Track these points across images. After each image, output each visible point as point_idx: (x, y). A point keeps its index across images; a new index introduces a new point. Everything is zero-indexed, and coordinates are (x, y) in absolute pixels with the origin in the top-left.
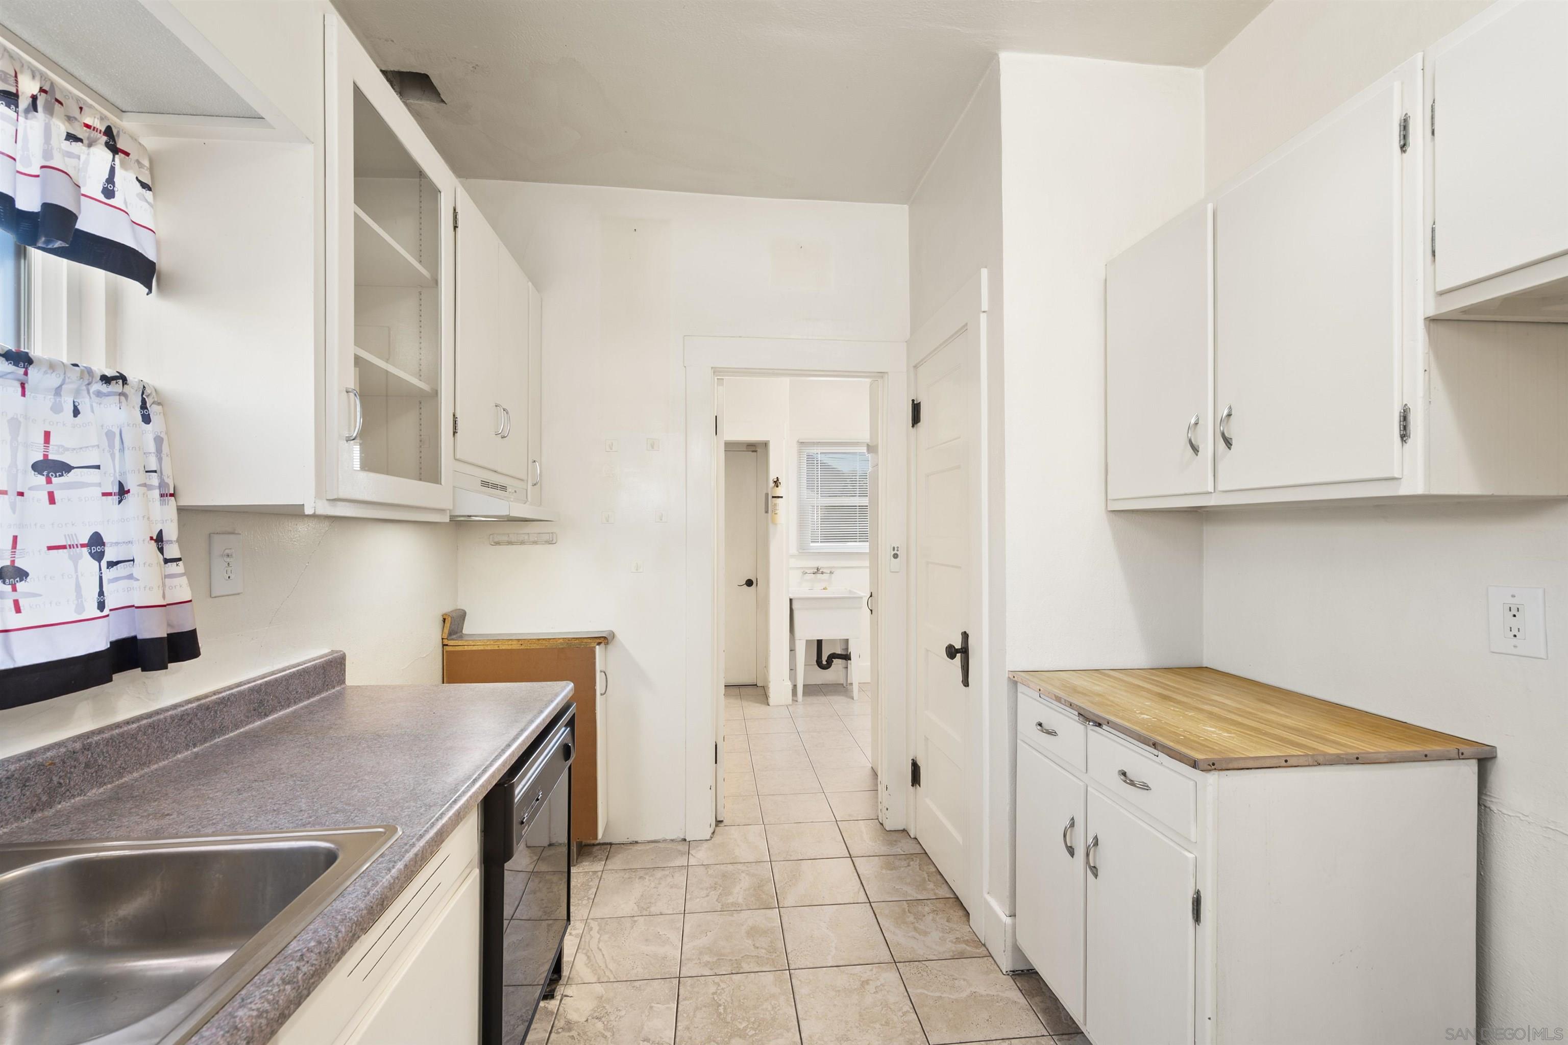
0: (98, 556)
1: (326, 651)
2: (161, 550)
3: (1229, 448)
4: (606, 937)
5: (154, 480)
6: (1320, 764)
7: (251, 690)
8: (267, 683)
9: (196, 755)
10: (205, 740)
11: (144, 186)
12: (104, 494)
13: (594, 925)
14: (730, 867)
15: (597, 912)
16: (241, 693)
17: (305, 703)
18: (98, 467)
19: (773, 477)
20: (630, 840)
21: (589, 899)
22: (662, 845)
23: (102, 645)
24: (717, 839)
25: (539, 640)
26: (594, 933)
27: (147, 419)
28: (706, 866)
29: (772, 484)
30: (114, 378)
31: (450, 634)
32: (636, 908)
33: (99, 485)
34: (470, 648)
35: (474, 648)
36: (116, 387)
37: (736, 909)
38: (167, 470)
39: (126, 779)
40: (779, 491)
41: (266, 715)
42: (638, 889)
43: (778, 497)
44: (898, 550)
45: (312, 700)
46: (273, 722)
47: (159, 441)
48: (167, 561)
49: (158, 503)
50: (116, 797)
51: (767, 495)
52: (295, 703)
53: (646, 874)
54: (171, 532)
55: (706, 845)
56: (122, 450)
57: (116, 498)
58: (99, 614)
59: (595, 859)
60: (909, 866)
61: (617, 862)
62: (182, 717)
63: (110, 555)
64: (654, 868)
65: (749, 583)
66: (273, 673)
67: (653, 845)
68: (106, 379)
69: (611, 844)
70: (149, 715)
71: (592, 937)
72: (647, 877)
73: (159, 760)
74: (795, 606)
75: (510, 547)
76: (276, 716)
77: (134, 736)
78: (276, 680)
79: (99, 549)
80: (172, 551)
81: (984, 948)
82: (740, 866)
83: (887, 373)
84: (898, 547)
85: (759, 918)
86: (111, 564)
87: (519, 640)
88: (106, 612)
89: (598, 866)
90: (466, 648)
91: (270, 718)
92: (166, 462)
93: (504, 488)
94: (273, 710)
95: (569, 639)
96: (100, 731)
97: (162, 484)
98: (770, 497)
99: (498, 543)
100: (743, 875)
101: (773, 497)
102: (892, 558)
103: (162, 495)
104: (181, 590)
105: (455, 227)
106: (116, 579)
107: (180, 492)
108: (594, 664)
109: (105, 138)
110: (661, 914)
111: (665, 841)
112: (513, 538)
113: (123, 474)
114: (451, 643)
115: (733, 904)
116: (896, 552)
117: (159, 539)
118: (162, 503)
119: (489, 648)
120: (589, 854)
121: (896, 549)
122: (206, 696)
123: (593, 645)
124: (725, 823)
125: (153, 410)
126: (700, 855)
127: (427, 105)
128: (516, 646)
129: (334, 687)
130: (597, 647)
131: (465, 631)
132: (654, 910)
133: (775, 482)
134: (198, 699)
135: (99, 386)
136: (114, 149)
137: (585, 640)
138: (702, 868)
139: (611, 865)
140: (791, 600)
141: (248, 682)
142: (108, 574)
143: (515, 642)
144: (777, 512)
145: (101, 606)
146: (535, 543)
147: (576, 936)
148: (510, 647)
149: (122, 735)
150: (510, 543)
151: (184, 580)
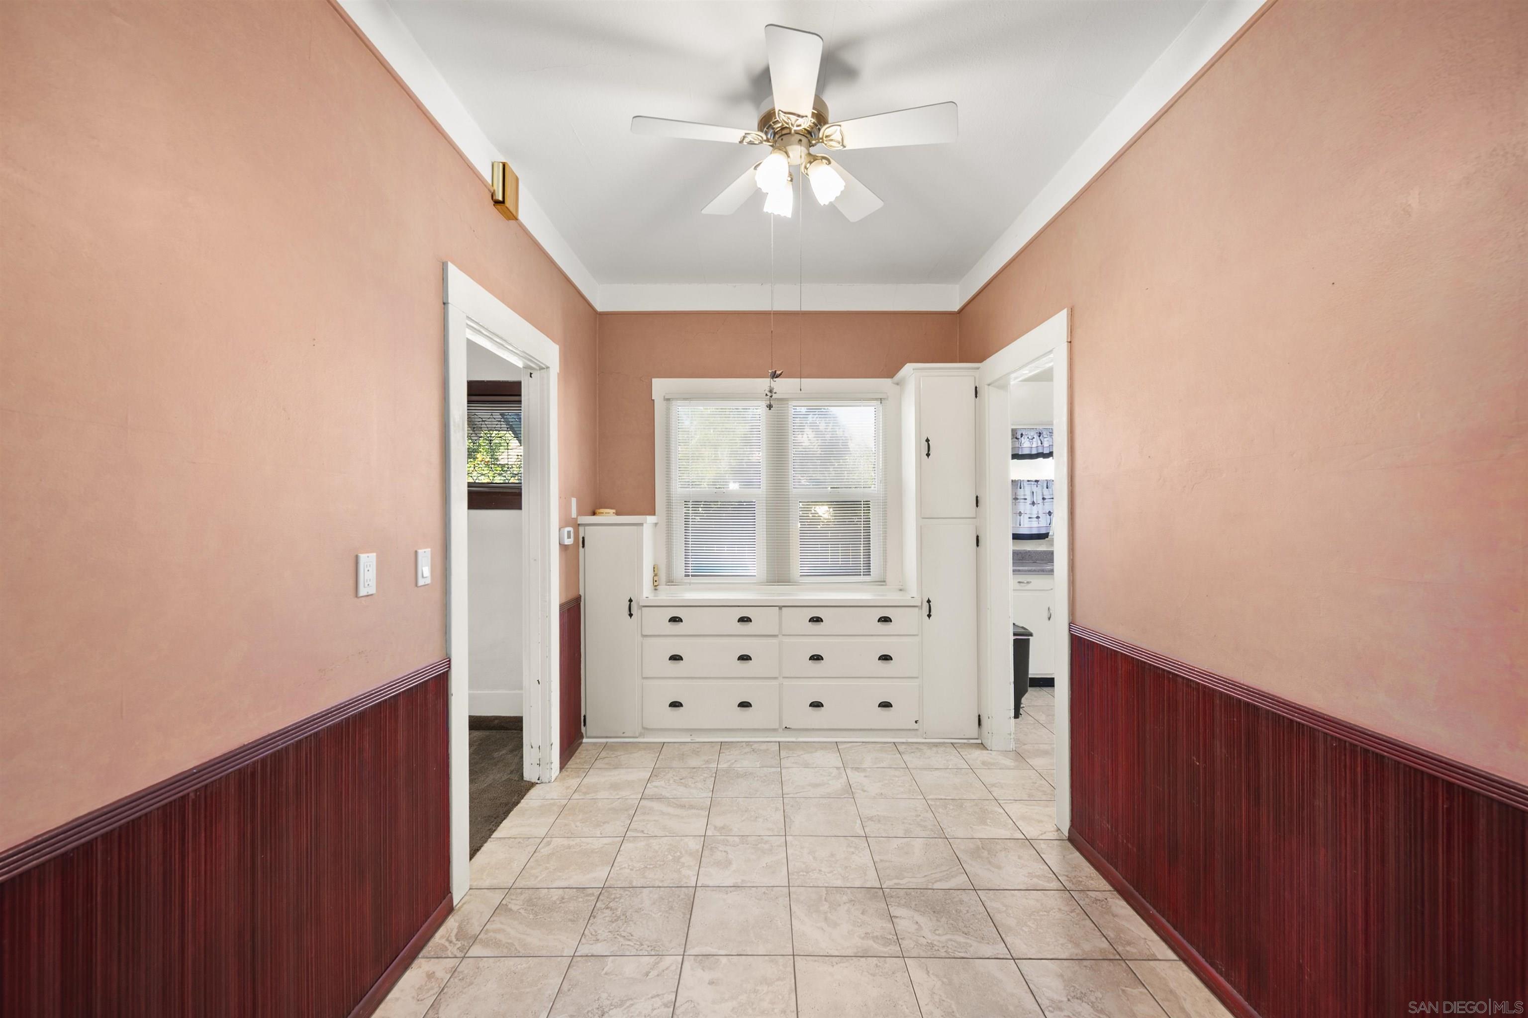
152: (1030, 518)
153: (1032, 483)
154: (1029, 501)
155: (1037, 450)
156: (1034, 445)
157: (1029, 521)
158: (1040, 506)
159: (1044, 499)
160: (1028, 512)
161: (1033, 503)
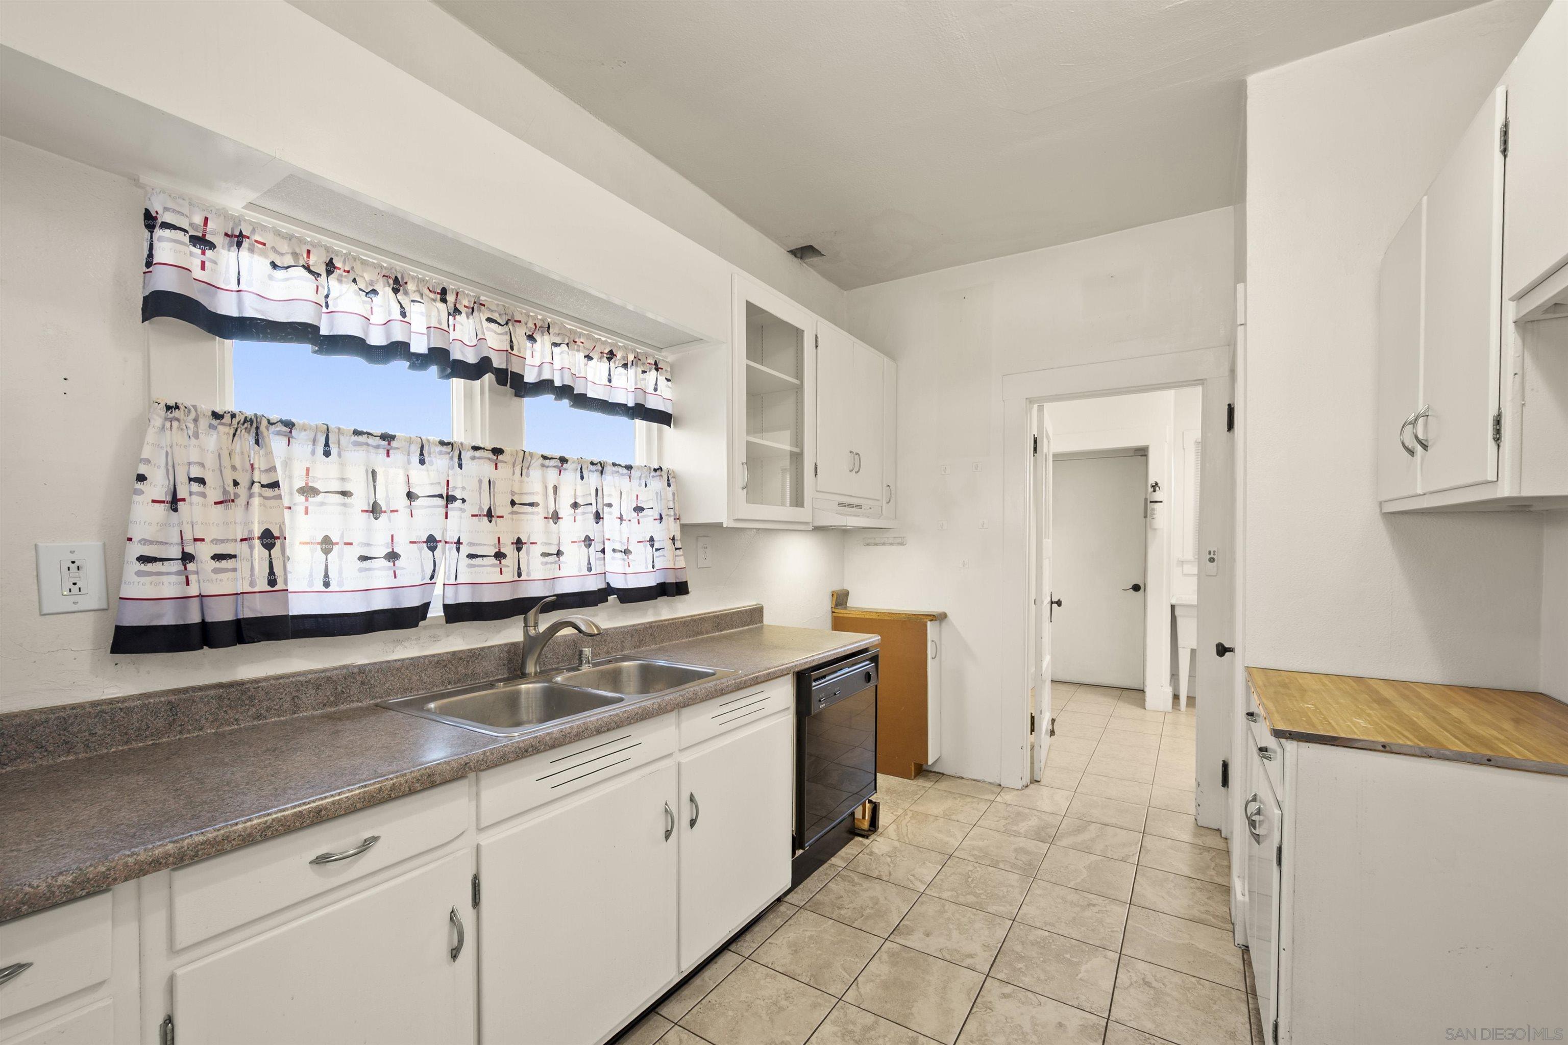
0: (652, 546)
1: (755, 603)
2: (674, 544)
3: (1425, 449)
4: (914, 821)
5: (672, 512)
6: (1431, 757)
7: (714, 616)
8: (721, 614)
9: (689, 641)
10: (694, 636)
11: (668, 380)
12: (655, 520)
13: (910, 814)
14: (1027, 811)
15: (914, 808)
16: (710, 617)
17: (741, 629)
18: (652, 508)
19: (1151, 481)
20: (958, 775)
21: (913, 799)
22: (980, 784)
23: (653, 584)
24: (1027, 791)
25: (889, 613)
26: (908, 818)
27: (669, 485)
28: (1008, 805)
29: (1151, 490)
30: (658, 469)
31: (836, 605)
32: (942, 812)
33: (653, 516)
34: (847, 615)
35: (850, 616)
36: (658, 473)
37: (1017, 834)
38: (677, 508)
39: (664, 644)
40: (1158, 496)
41: (721, 631)
42: (949, 803)
43: (1156, 502)
44: (1214, 554)
45: (744, 628)
46: (723, 635)
47: (674, 494)
48: (676, 549)
49: (673, 523)
50: (659, 649)
51: (1146, 499)
52: (736, 628)
53: (960, 797)
54: (678, 537)
55: (1016, 792)
56: (661, 500)
57: (659, 521)
58: (652, 570)
59: (929, 780)
60: (1201, 854)
61: (943, 785)
62: (685, 622)
63: (656, 546)
64: (966, 796)
65: (1136, 588)
66: (725, 610)
67: (974, 782)
68: (655, 470)
69: (943, 774)
70: (672, 619)
71: (905, 818)
72: (959, 799)
73: (675, 640)
74: (1177, 613)
75: (875, 547)
76: (725, 632)
77: (667, 627)
78: (726, 614)
79: (652, 543)
80: (678, 545)
81: (1231, 926)
82: (1035, 812)
83: (1206, 379)
84: (1214, 551)
85: (1031, 845)
86: (657, 550)
87: (877, 612)
88: (655, 570)
89: (928, 784)
90: (845, 615)
91: (723, 632)
92: (676, 505)
93: (860, 507)
94: (724, 629)
95: (909, 615)
96: (655, 622)
97: (675, 514)
98: (1149, 502)
99: (868, 544)
100: (1035, 818)
101: (1151, 502)
102: (1208, 562)
103: (675, 519)
104: (681, 563)
105: (817, 346)
106: (660, 556)
107: (681, 517)
108: (926, 634)
109: (654, 366)
110: (958, 821)
111: (984, 782)
112: (877, 541)
113: (661, 510)
114: (836, 611)
115: (1014, 831)
116: (1212, 556)
117: (673, 539)
118: (675, 523)
119: (858, 616)
120: (925, 776)
121: (1212, 553)
122: (695, 616)
123: (925, 620)
124: (1042, 783)
125: (672, 480)
126: (1008, 797)
127: (815, 260)
128: (874, 617)
129: (757, 624)
130: (929, 622)
131: (848, 605)
132: (953, 817)
133: (1153, 486)
134: (691, 616)
135: (653, 473)
136: (657, 369)
137: (920, 617)
138: (1005, 805)
139: (937, 786)
140: (1173, 607)
141: (713, 612)
142: (656, 554)
143: (874, 614)
144: (1154, 516)
145: (653, 567)
146: (891, 544)
147: (896, 815)
148: (871, 617)
149: (662, 625)
150: (876, 544)
151: (682, 558)
152: (364, 558)
153: (372, 441)
154: (360, 501)
155: (388, 334)
156: (378, 318)
157: (361, 570)
158: (402, 516)
159: (410, 496)
160: (357, 537)
161: (375, 510)
